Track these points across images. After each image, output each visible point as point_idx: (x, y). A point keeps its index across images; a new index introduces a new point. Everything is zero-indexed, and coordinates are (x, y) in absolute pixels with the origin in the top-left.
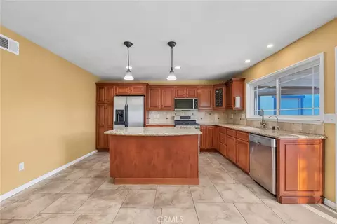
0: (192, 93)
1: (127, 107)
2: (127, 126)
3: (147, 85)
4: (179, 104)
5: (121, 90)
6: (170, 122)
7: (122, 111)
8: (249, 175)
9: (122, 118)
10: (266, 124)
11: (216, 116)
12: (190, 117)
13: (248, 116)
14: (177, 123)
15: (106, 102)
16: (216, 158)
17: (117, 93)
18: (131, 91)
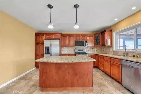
0: (84, 38)
1: (51, 45)
2: (51, 55)
3: (61, 34)
4: (77, 43)
5: (48, 37)
6: (73, 53)
7: (49, 47)
8: (121, 84)
9: (48, 51)
10: (127, 54)
11: (96, 49)
12: (82, 50)
13: (114, 49)
14: (76, 53)
15: (40, 43)
16: (97, 72)
17: (46, 38)
18: (53, 37)
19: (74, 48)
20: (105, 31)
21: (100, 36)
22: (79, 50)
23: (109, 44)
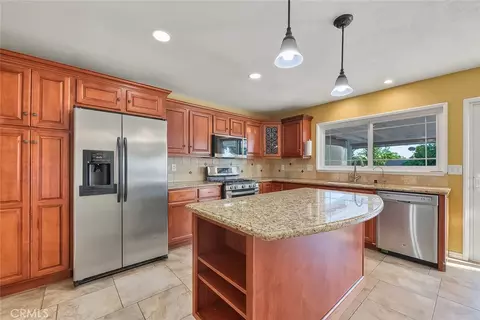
2: (125, 198)
10: (360, 177)
11: (258, 166)
12: (230, 170)
17: (81, 98)
18: (128, 102)
19: (201, 163)
21: (280, 127)
22: (219, 170)
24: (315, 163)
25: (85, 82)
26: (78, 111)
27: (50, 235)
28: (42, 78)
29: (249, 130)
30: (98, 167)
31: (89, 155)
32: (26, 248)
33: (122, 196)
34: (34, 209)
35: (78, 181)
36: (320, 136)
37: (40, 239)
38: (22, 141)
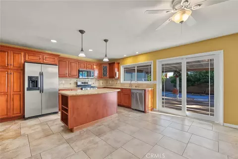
6: (72, 87)
7: (36, 77)
11: (102, 82)
12: (87, 83)
17: (27, 59)
18: (43, 59)
19: (75, 80)
20: (114, 63)
21: (108, 66)
22: (82, 83)
23: (117, 76)
24: (120, 80)
25: (28, 53)
26: (26, 64)
27: (17, 103)
28: (14, 53)
29: (95, 67)
30: (33, 82)
31: (30, 78)
32: (9, 107)
33: (41, 91)
34: (11, 95)
35: (26, 86)
36: (122, 70)
37: (13, 104)
38: (7, 73)
